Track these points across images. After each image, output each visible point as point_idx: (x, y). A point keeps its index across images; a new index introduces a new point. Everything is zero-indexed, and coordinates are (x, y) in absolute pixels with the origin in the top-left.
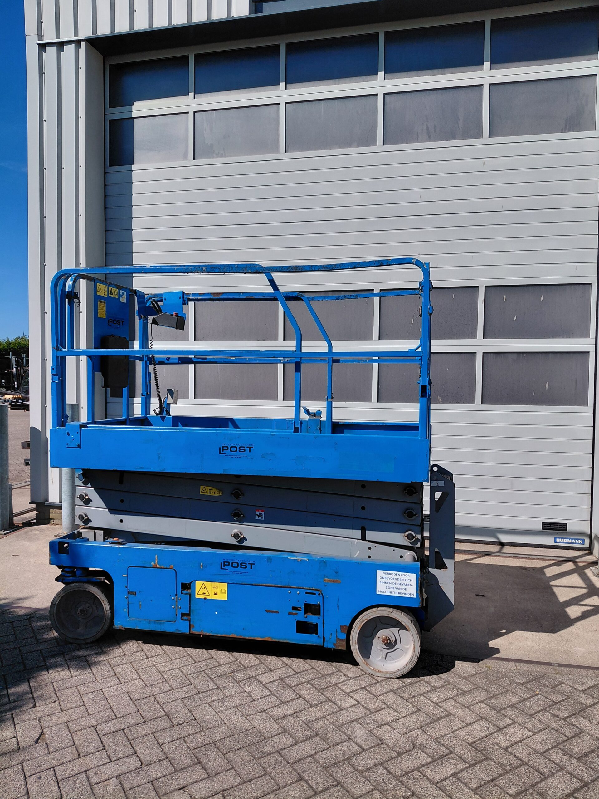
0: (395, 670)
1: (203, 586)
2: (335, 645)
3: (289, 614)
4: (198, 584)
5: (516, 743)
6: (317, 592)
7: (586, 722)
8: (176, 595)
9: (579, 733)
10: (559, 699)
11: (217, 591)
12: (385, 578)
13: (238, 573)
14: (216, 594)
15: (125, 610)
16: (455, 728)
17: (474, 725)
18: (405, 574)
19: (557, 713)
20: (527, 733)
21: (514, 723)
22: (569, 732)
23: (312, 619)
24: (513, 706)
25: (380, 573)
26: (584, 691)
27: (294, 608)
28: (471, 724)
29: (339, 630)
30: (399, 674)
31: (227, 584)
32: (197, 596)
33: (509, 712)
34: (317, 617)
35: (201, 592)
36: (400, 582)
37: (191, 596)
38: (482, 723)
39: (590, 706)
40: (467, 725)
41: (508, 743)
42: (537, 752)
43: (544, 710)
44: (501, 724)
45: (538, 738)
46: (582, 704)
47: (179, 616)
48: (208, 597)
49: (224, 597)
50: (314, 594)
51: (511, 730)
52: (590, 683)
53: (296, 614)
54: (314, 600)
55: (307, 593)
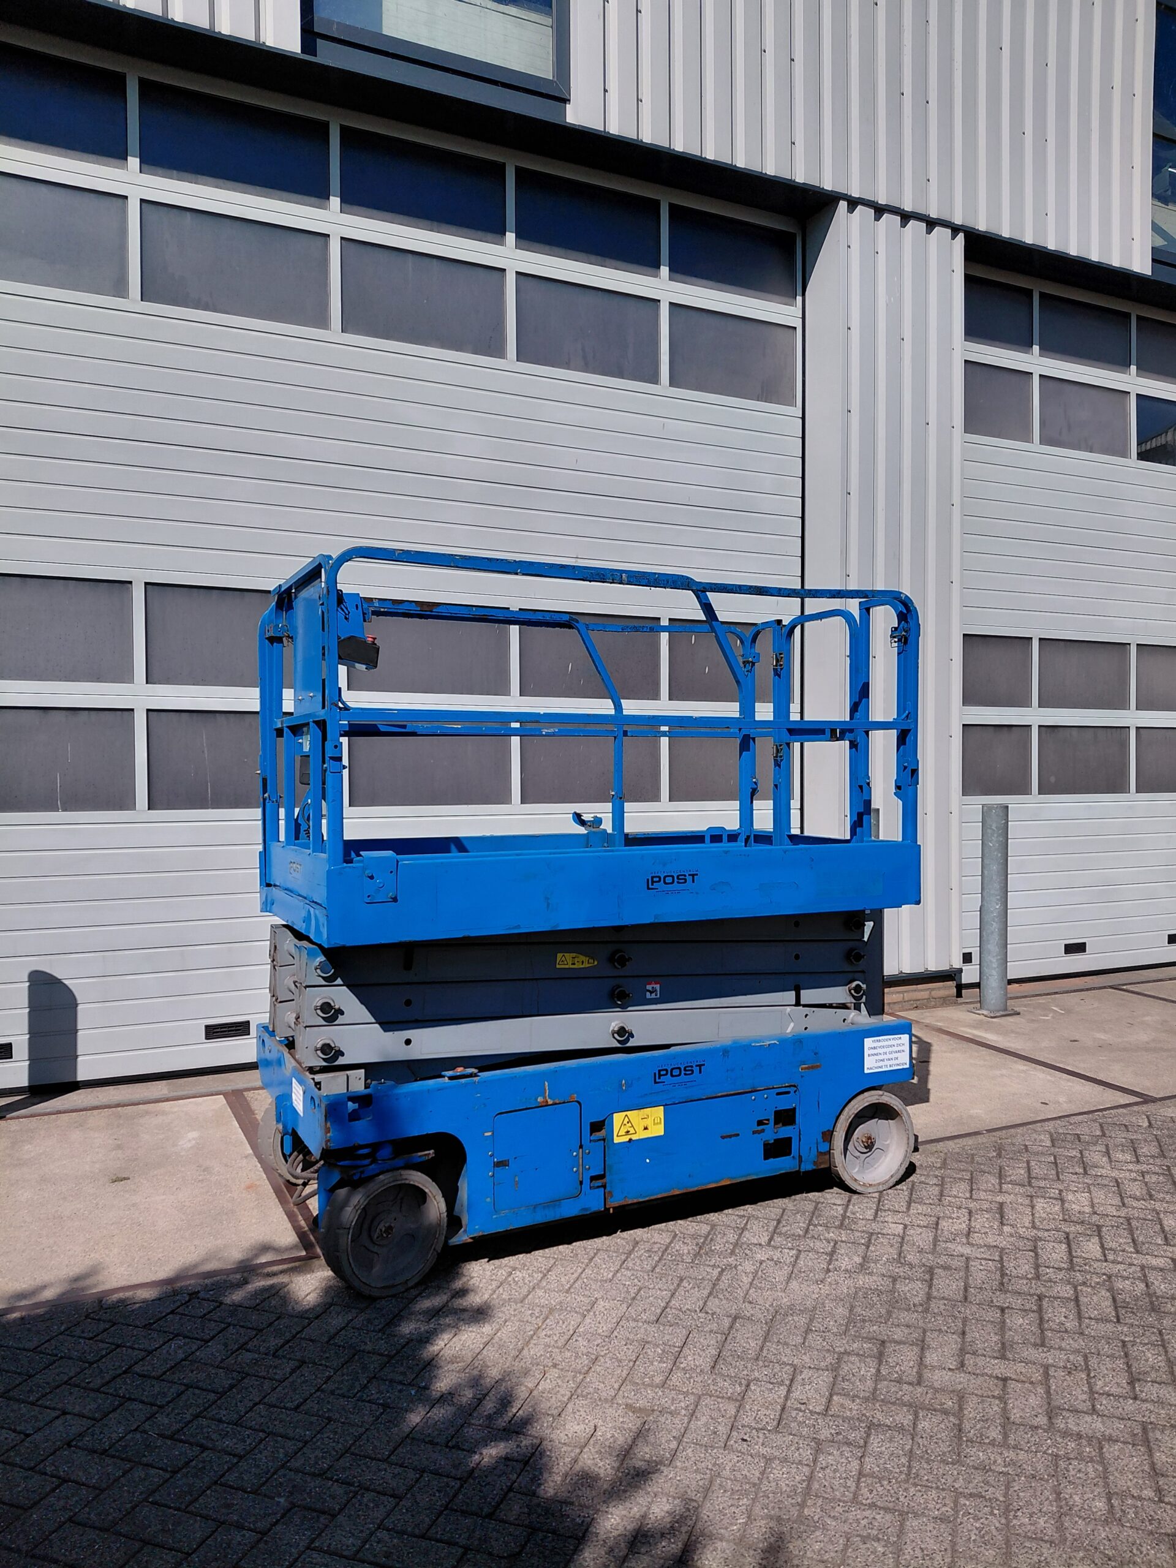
0: (887, 1177)
1: (627, 1120)
2: (815, 1163)
3: (754, 1132)
4: (618, 1118)
6: (792, 1089)
8: (581, 1147)
11: (648, 1122)
12: (875, 1048)
13: (680, 1084)
14: (646, 1128)
15: (488, 1200)
18: (896, 1036)
23: (785, 1132)
25: (868, 1042)
27: (760, 1123)
29: (820, 1140)
30: (895, 1179)
31: (662, 1108)
32: (616, 1140)
34: (790, 1127)
35: (622, 1132)
36: (890, 1049)
37: (607, 1140)
47: (587, 1181)
48: (634, 1137)
49: (659, 1130)
50: (788, 1093)
53: (763, 1131)
54: (784, 1103)
55: (778, 1094)
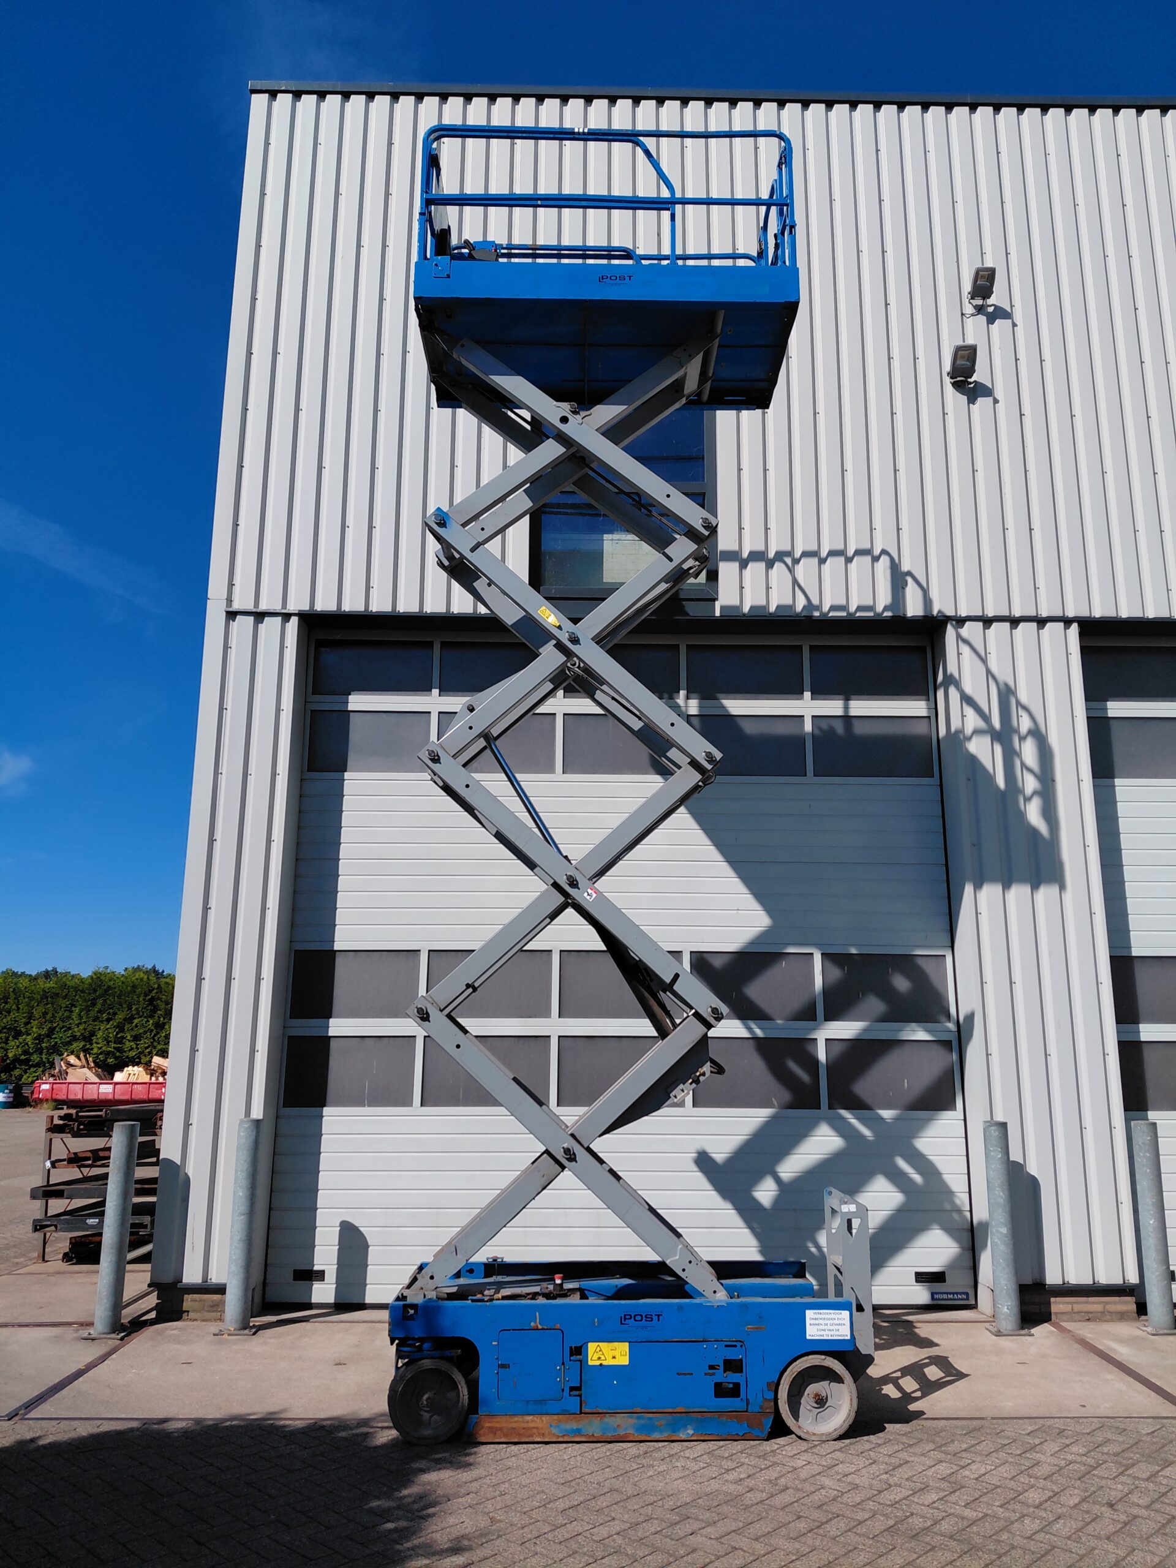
0: (831, 1431)
1: (598, 1349)
2: (761, 1407)
3: (706, 1374)
4: (592, 1347)
5: (984, 1475)
6: (739, 1344)
7: (1038, 1455)
8: (563, 1364)
9: (1038, 1464)
10: (1006, 1442)
11: (616, 1353)
12: (815, 1319)
13: (642, 1327)
14: (614, 1357)
15: (494, 1390)
16: (920, 1470)
17: (937, 1467)
18: (837, 1311)
19: (1010, 1452)
20: (989, 1468)
21: (973, 1462)
22: (1028, 1464)
23: (733, 1377)
24: (965, 1450)
25: (809, 1314)
26: (1028, 1434)
27: (711, 1367)
28: (934, 1466)
29: (765, 1388)
30: (836, 1435)
31: (627, 1344)
32: (590, 1363)
33: (964, 1455)
34: (738, 1375)
35: (595, 1357)
36: (831, 1322)
37: (583, 1363)
38: (944, 1464)
39: (1038, 1445)
40: (930, 1467)
41: (976, 1476)
42: (1006, 1478)
43: (997, 1451)
44: (962, 1464)
45: (1002, 1469)
46: (1030, 1443)
47: (567, 1390)
48: (605, 1363)
49: (625, 1361)
50: (735, 1346)
51: (974, 1467)
52: (1030, 1429)
53: (714, 1374)
54: (735, 1354)
55: (726, 1346)
